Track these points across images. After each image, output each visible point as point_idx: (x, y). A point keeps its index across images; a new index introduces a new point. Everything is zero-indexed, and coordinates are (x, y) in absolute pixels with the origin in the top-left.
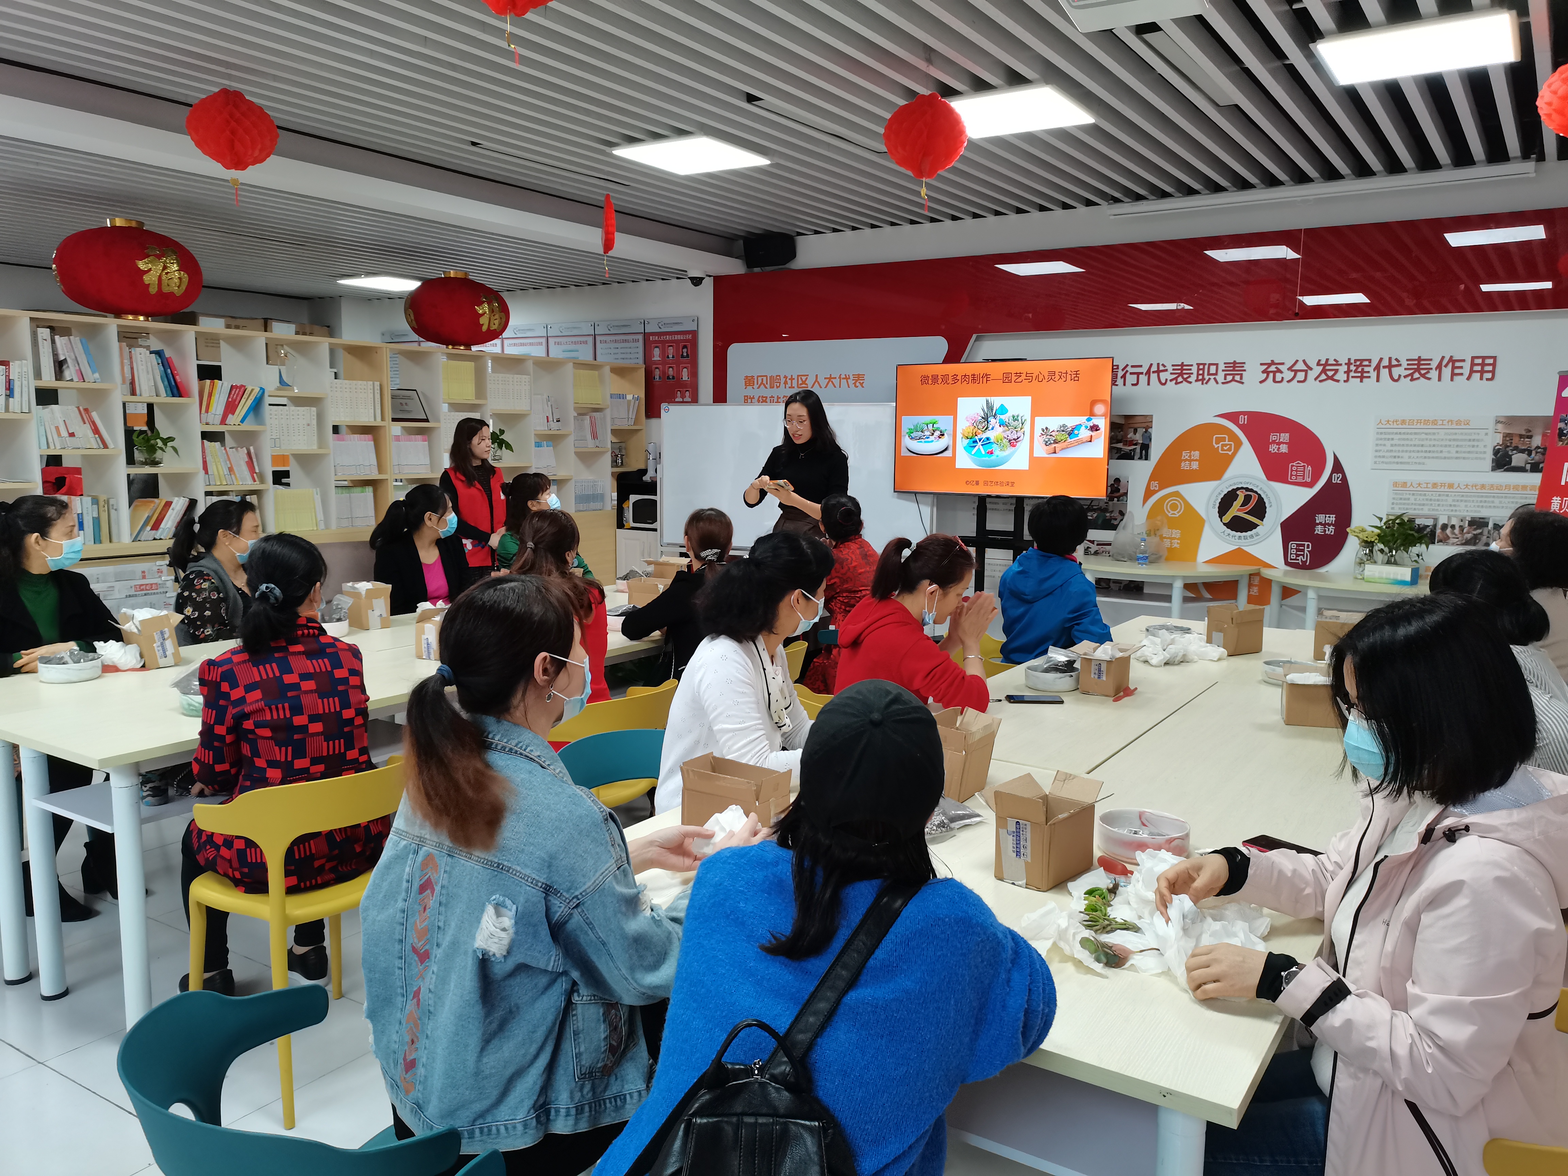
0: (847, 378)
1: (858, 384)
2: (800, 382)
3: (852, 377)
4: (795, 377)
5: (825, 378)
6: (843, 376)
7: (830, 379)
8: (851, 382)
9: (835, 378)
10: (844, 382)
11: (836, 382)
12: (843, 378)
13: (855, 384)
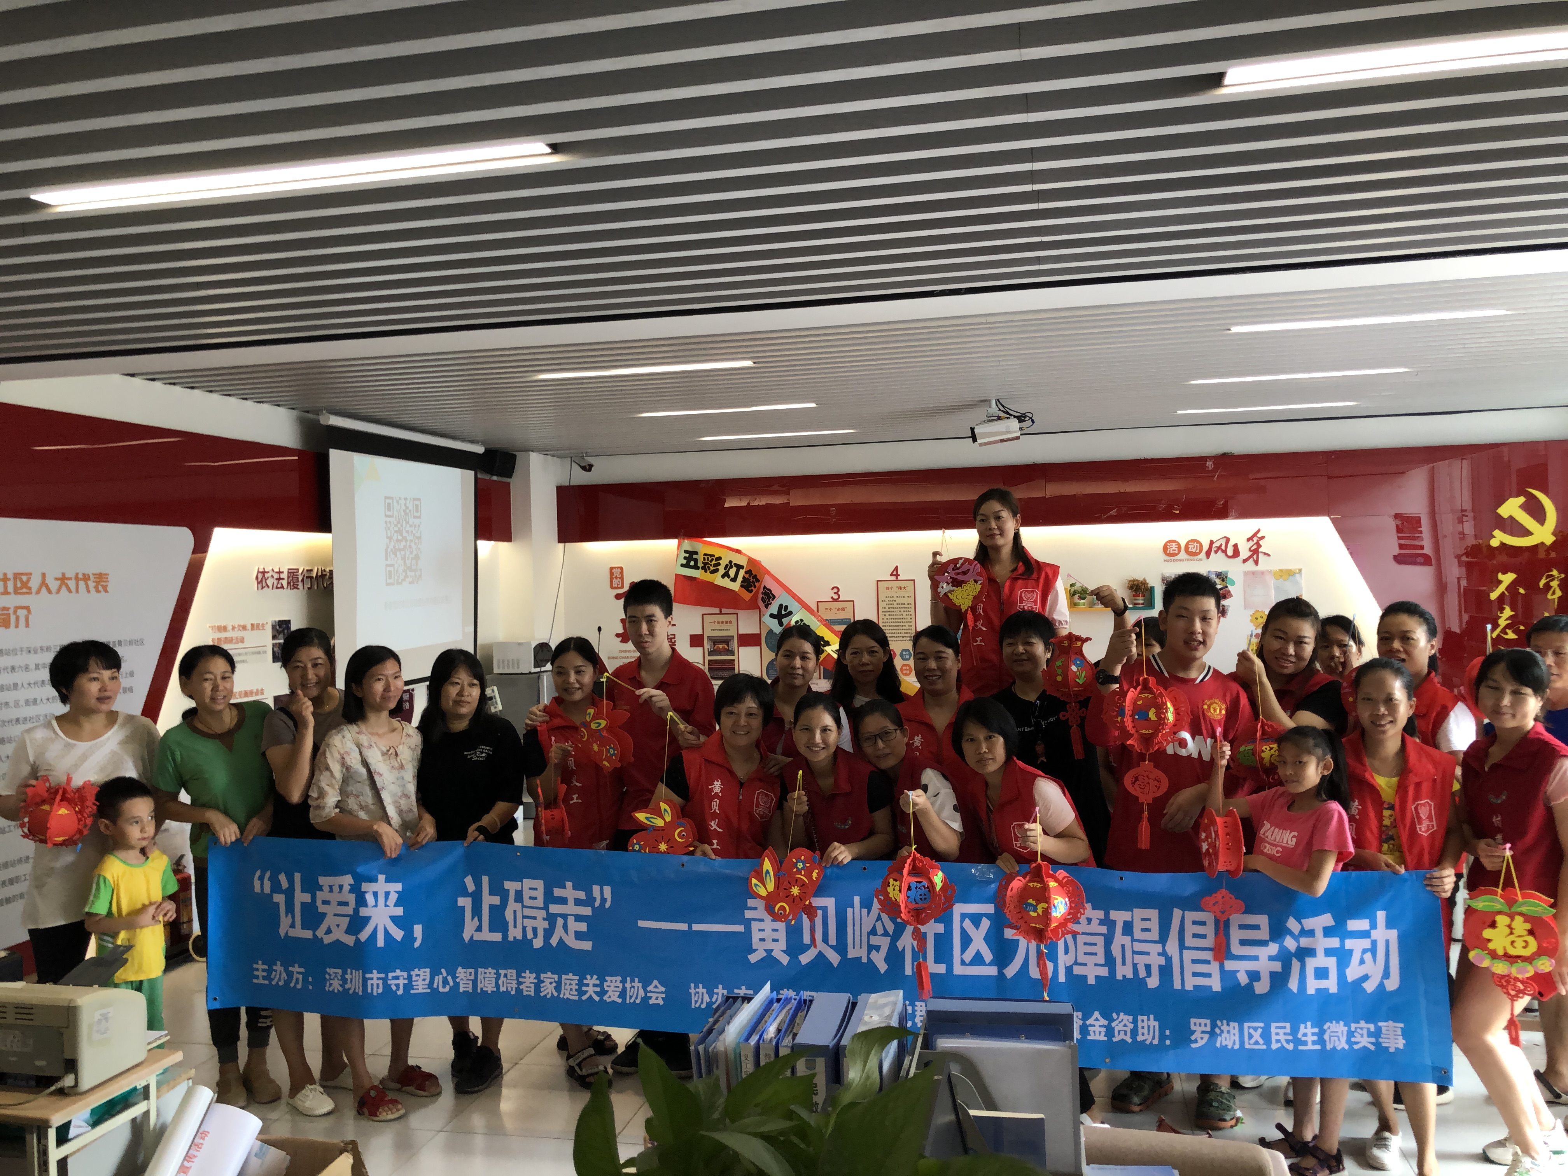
0: (86, 578)
1: (100, 588)
2: (19, 585)
3: (91, 577)
4: (10, 576)
5: (57, 579)
6: (80, 576)
7: (63, 580)
8: (91, 584)
9: (70, 579)
10: (82, 584)
11: (72, 584)
12: (81, 580)
13: (96, 588)
